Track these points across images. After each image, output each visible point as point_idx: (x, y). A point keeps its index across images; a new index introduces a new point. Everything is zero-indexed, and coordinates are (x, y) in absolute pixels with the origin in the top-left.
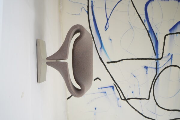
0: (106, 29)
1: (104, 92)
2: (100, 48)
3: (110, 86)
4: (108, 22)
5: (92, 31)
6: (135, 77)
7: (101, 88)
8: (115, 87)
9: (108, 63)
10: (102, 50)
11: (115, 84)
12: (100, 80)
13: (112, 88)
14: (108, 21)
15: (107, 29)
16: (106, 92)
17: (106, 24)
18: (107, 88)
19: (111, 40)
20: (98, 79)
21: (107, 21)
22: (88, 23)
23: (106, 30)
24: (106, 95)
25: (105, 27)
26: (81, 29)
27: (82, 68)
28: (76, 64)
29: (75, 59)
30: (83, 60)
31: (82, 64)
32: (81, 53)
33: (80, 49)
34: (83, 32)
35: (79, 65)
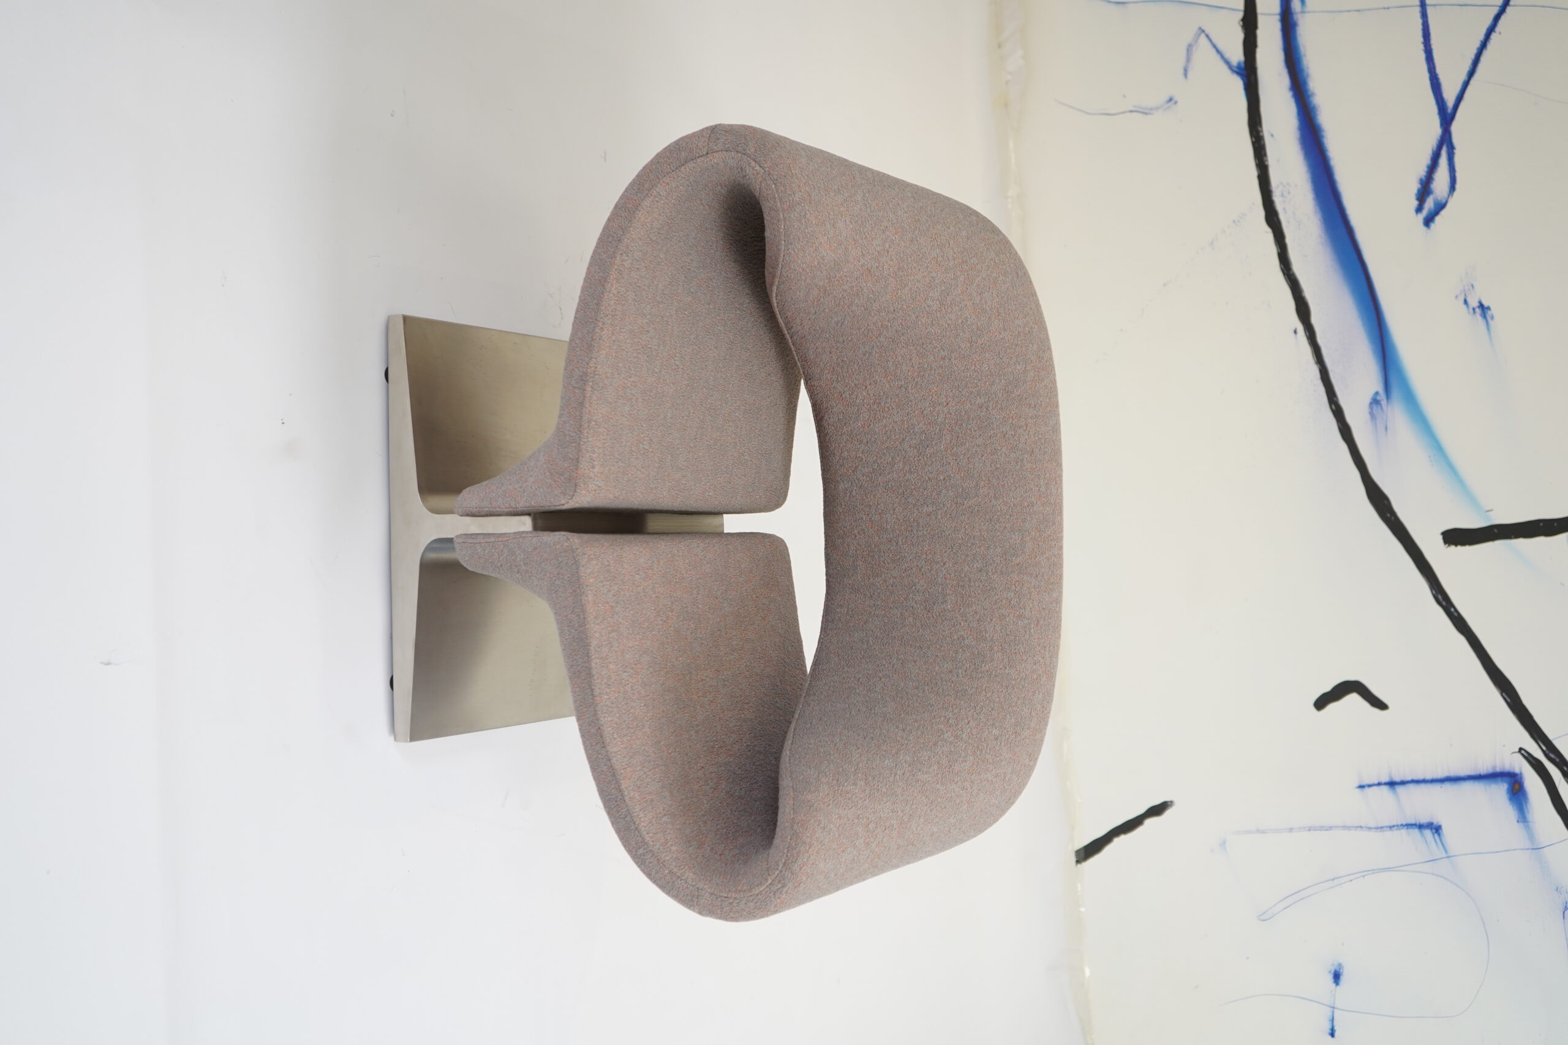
0: (1429, 204)
1: (1421, 827)
2: (1375, 401)
3: (1484, 768)
4: (1446, 140)
5: (1289, 240)
7: (1392, 784)
8: (1533, 783)
9: (1455, 537)
10: (1396, 414)
11: (1538, 754)
12: (1379, 704)
13: (1501, 790)
14: (1455, 128)
15: (1440, 207)
16: (1436, 829)
17: (1425, 160)
18: (1448, 786)
19: (1483, 308)
20: (1354, 698)
21: (1437, 130)
22: (1254, 173)
23: (1428, 221)
24: (1438, 852)
25: (1424, 191)
26: (749, 171)
27: (914, 597)
28: (851, 557)
29: (843, 507)
30: (926, 511)
31: (914, 555)
32: (904, 439)
33: (880, 403)
34: (779, 204)
35: (888, 563)
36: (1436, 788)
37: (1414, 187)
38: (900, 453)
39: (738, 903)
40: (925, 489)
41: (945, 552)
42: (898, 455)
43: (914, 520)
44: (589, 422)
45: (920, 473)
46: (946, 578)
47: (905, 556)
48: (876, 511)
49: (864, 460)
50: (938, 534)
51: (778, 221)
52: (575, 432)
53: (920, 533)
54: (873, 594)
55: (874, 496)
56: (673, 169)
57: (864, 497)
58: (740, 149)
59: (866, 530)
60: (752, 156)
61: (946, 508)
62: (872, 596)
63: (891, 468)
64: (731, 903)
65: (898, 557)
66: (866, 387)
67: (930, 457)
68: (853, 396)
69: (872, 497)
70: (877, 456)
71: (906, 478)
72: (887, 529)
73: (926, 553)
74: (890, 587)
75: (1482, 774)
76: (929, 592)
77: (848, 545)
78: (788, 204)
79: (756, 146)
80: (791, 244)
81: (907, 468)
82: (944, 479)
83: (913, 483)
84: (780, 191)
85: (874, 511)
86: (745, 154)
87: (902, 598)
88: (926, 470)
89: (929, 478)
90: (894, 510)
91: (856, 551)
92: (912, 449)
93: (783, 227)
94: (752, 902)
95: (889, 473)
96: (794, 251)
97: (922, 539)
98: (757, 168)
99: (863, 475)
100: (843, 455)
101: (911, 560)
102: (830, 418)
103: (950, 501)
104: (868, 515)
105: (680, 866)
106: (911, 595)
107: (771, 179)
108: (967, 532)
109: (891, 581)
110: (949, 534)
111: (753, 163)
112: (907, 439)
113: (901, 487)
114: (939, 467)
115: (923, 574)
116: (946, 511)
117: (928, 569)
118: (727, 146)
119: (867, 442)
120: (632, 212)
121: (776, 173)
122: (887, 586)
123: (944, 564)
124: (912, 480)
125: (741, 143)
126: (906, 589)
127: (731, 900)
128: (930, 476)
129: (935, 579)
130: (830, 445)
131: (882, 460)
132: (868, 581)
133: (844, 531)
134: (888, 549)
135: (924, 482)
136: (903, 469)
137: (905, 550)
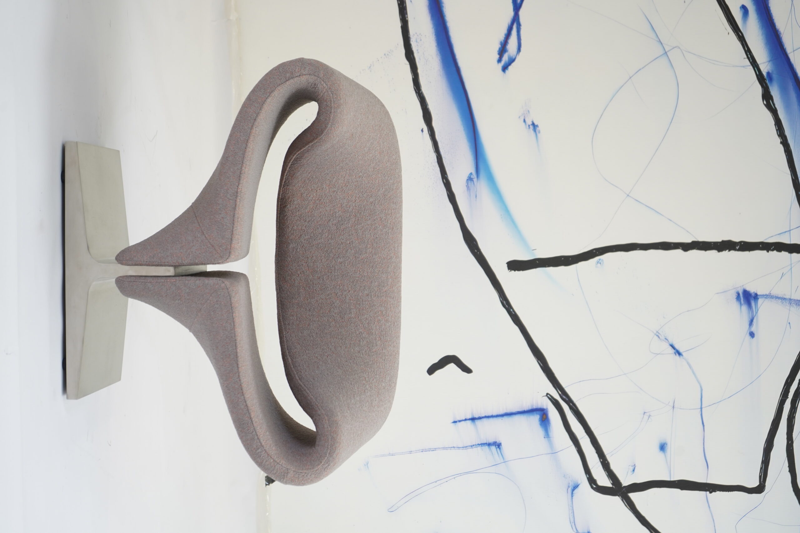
0: (505, 58)
1: (489, 445)
2: (470, 179)
3: (527, 407)
4: (516, 19)
5: (419, 71)
6: (679, 353)
7: (473, 419)
8: (553, 414)
9: (514, 266)
10: (482, 186)
11: (557, 396)
12: (467, 370)
13: (535, 419)
14: (522, 13)
15: (512, 61)
16: (498, 445)
17: (504, 31)
18: (505, 418)
19: (534, 126)
20: (452, 366)
21: (511, 13)
22: (399, 24)
23: (505, 69)
24: (499, 459)
25: (503, 50)
26: (320, 86)
27: (334, 310)
28: (296, 287)
29: (291, 257)
30: (339, 261)
31: (333, 286)
32: (329, 220)
33: (321, 200)
34: (333, 104)
35: (318, 291)
36: (499, 420)
37: (497, 46)
38: (326, 228)
39: (307, 475)
40: (339, 249)
41: (350, 285)
42: (325, 229)
43: (333, 266)
44: (238, 218)
45: (337, 240)
46: (350, 300)
47: (328, 287)
48: (311, 261)
49: (306, 231)
50: (346, 274)
51: (331, 113)
52: (230, 224)
53: (336, 274)
54: (311, 308)
55: (311, 252)
56: (282, 82)
57: (304, 253)
58: (316, 74)
59: (305, 271)
60: (322, 78)
61: (350, 260)
62: (310, 310)
63: (321, 236)
64: (303, 476)
65: (324, 287)
66: (317, 191)
67: (343, 230)
68: (308, 195)
69: (309, 253)
70: (313, 229)
71: (329, 242)
72: (317, 271)
73: (339, 285)
74: (320, 305)
75: (525, 410)
76: (341, 307)
77: (294, 280)
78: (337, 104)
79: (324, 73)
80: (334, 124)
81: (330, 236)
82: (350, 243)
83: (333, 245)
84: (334, 98)
85: (310, 260)
86: (318, 77)
87: (327, 311)
88: (340, 238)
89: (342, 243)
90: (321, 260)
91: (299, 284)
92: (334, 226)
93: (332, 116)
94: (313, 474)
95: (319, 239)
96: (334, 128)
97: (337, 277)
98: (325, 85)
99: (305, 240)
100: (294, 227)
101: (331, 289)
102: (290, 207)
103: (352, 256)
104: (306, 263)
105: (278, 457)
106: (332, 309)
107: (330, 91)
108: (361, 273)
109: (320, 301)
110: (352, 274)
111: (323, 82)
112: (331, 220)
113: (326, 247)
114: (347, 236)
115: (338, 297)
116: (350, 261)
117: (341, 294)
118: (310, 72)
119: (309, 221)
120: (261, 104)
121: (334, 88)
122: (318, 304)
123: (349, 291)
124: (332, 243)
125: (316, 71)
126: (329, 305)
127: (303, 474)
128: (342, 241)
129: (344, 300)
130: (286, 222)
131: (316, 232)
132: (307, 301)
133: (291, 272)
134: (318, 283)
135: (338, 245)
136: (327, 237)
137: (327, 283)
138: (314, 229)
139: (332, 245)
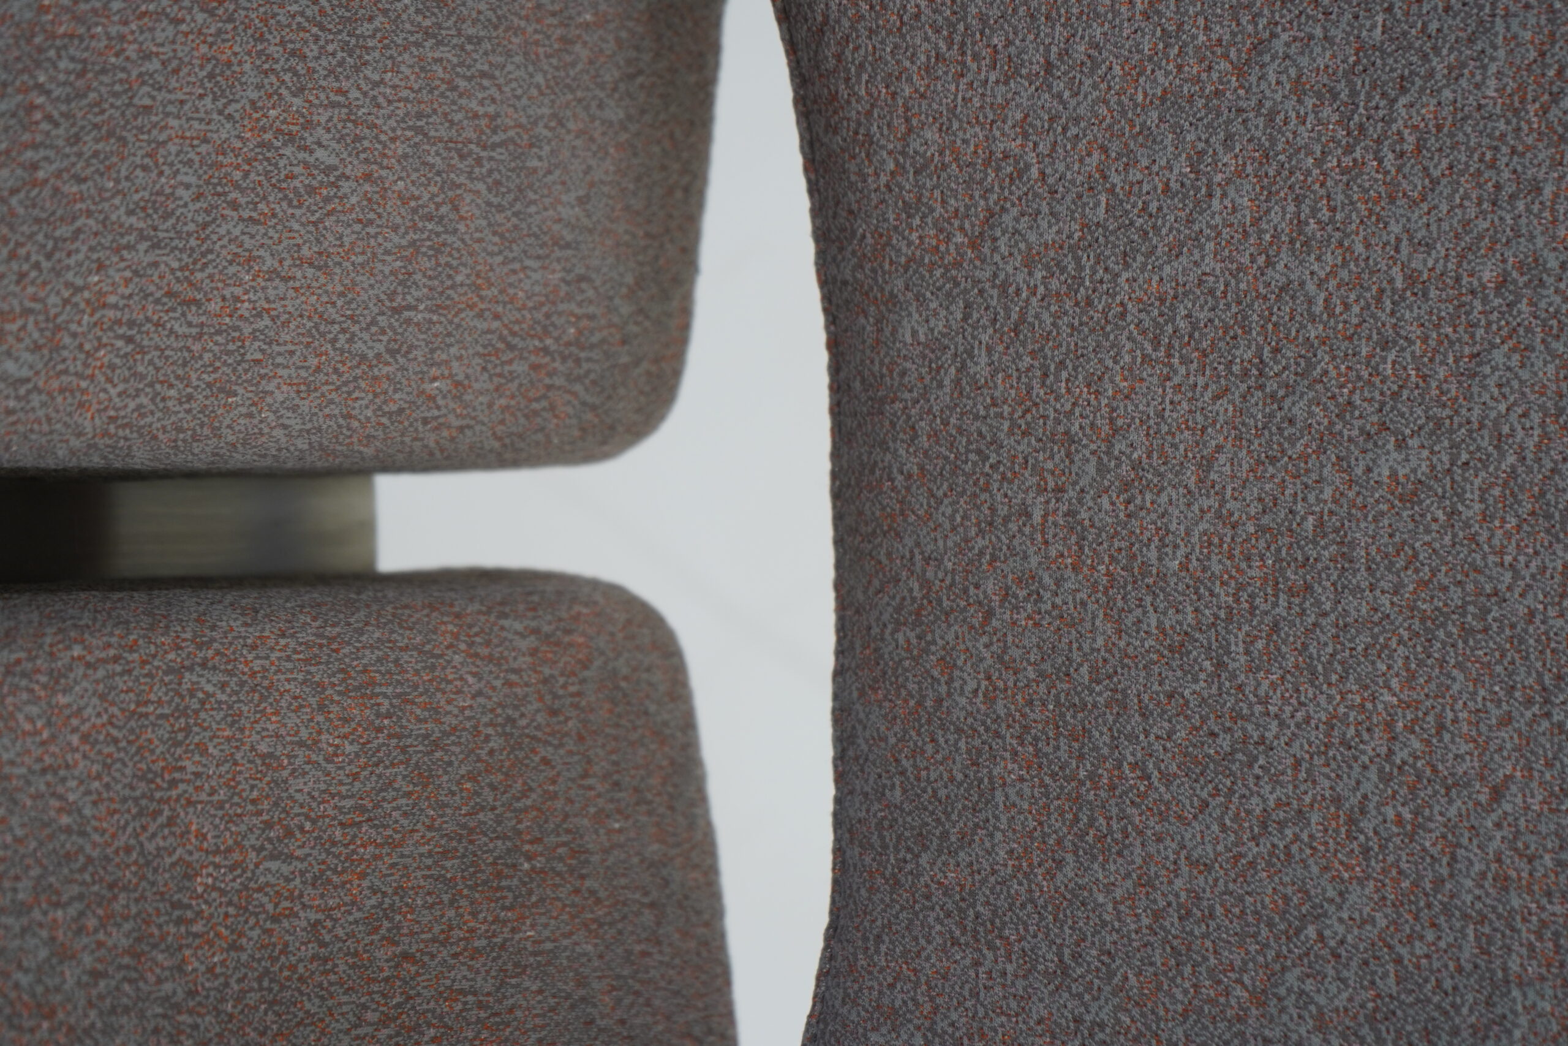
27: (1309, 986)
28: (959, 731)
29: (924, 441)
30: (1394, 475)
31: (1317, 736)
32: (1259, 47)
35: (1167, 779)
38: (1236, 127)
40: (1385, 345)
41: (1506, 720)
42: (1228, 142)
43: (1320, 524)
45: (1359, 248)
46: (1503, 883)
47: (1262, 740)
48: (1101, 469)
49: (1034, 172)
50: (1462, 610)
53: (1357, 607)
54: (1076, 956)
55: (1094, 383)
57: (1038, 391)
59: (1047, 580)
61: (1511, 459)
62: (1065, 971)
65: (1225, 742)
67: (1419, 149)
69: (1080, 389)
70: (1104, 149)
71: (1276, 276)
72: (1162, 576)
73: (1389, 726)
74: (1172, 921)
76: (1398, 961)
77: (948, 664)
81: (1279, 218)
82: (1502, 283)
85: (1091, 468)
87: (1239, 991)
88: (1395, 228)
89: (1411, 279)
90: (1207, 464)
91: (990, 700)
92: (1310, 102)
95: (1175, 251)
97: (1364, 639)
99: (1029, 264)
100: (915, 144)
101: (1297, 764)
103: (1536, 417)
104: (1059, 490)
106: (1291, 978)
109: (1179, 883)
110: (1532, 613)
112: (1278, 45)
113: (1247, 331)
114: (1472, 212)
115: (1366, 851)
116: (1513, 473)
117: (1399, 821)
119: (1049, 66)
122: (1157, 915)
123: (1497, 794)
124: (1311, 287)
126: (1265, 932)
129: (1438, 883)
130: (844, 93)
131: (1135, 175)
132: (1050, 875)
133: (926, 584)
134: (1170, 696)
135: (1379, 300)
136: (1256, 222)
137: (1265, 701)
138: (1115, 147)
139: (1310, 302)
